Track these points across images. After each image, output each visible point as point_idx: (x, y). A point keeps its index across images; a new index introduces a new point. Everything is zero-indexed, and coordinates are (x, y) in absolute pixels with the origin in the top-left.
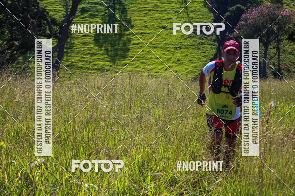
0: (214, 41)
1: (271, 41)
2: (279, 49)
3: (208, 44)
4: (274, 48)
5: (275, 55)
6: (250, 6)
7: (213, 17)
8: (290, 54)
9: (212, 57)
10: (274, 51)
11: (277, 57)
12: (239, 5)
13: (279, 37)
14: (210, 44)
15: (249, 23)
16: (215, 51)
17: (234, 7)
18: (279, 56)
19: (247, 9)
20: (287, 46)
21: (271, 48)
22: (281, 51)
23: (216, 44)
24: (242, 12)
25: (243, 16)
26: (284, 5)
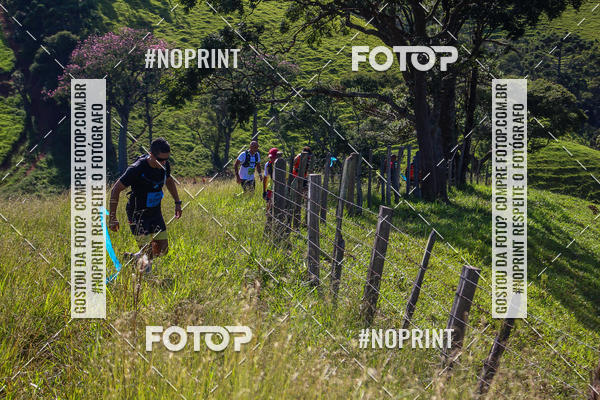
0: (18, 106)
1: (132, 104)
2: (149, 120)
3: (4, 113)
4: (140, 117)
5: (143, 132)
6: (88, 34)
7: (13, 57)
8: (172, 128)
9: (16, 138)
10: (141, 123)
11: (146, 134)
12: (65, 32)
13: (149, 95)
14: (9, 113)
15: (88, 68)
16: (20, 127)
17: (56, 36)
18: (151, 132)
19: (82, 39)
20: (165, 112)
21: (133, 118)
22: (155, 122)
23: (23, 111)
24: (73, 45)
25: (75, 54)
26: (155, 31)
